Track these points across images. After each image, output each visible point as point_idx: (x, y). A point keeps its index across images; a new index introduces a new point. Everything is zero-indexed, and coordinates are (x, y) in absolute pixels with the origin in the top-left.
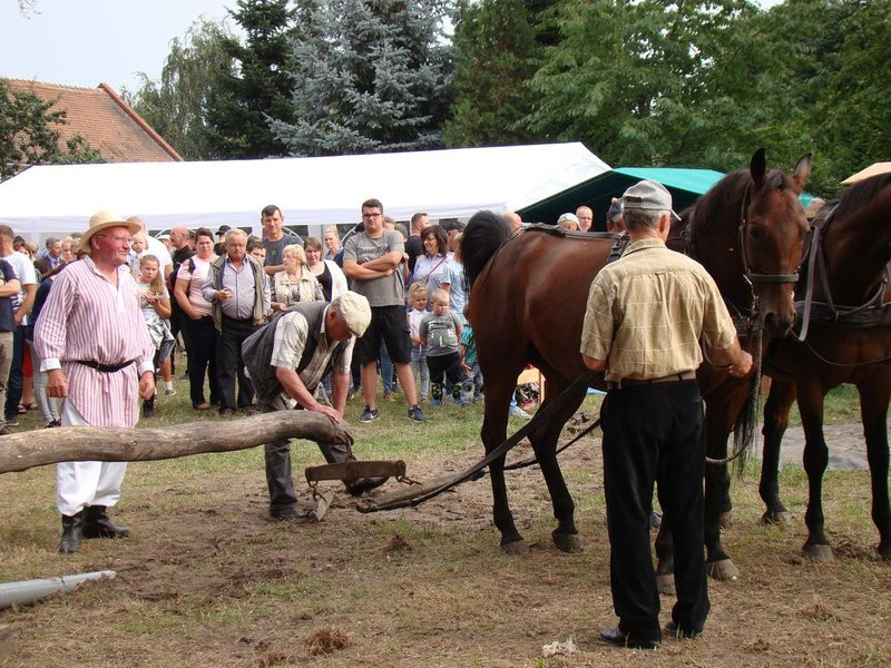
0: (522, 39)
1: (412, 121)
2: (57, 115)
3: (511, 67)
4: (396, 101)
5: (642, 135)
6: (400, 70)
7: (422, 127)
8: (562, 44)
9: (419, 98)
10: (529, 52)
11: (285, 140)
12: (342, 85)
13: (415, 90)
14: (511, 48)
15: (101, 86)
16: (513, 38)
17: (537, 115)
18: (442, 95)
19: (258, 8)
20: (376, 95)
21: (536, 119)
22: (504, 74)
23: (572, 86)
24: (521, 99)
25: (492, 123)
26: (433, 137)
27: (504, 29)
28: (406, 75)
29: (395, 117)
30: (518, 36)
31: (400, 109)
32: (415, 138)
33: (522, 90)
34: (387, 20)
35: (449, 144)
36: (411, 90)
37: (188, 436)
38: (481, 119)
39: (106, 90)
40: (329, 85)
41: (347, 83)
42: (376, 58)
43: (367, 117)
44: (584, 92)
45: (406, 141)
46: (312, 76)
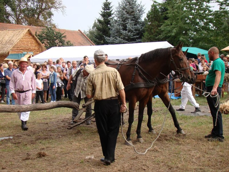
0: (159, 19)
1: (135, 37)
2: (64, 36)
3: (157, 25)
4: (131, 33)
5: (184, 39)
6: (133, 26)
7: (137, 38)
8: (168, 19)
9: (137, 32)
10: (161, 21)
11: (108, 41)
12: (120, 29)
13: (136, 30)
14: (157, 20)
15: (79, 30)
16: (157, 18)
17: (162, 35)
18: (142, 31)
19: (105, 13)
20: (127, 31)
21: (161, 36)
22: (155, 26)
23: (169, 29)
24: (159, 32)
25: (152, 37)
26: (140, 40)
27: (155, 16)
28: (134, 27)
29: (131, 36)
30: (158, 18)
31: (132, 34)
32: (136, 40)
33: (159, 30)
34: (130, 15)
35: (143, 42)
36: (135, 30)
37: (31, 107)
38: (150, 36)
39: (80, 31)
40: (117, 29)
41: (121, 29)
42: (128, 23)
43: (125, 36)
44: (172, 30)
45: (134, 41)
46: (114, 27)
